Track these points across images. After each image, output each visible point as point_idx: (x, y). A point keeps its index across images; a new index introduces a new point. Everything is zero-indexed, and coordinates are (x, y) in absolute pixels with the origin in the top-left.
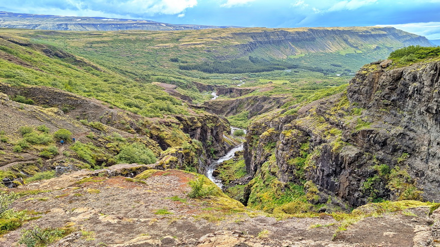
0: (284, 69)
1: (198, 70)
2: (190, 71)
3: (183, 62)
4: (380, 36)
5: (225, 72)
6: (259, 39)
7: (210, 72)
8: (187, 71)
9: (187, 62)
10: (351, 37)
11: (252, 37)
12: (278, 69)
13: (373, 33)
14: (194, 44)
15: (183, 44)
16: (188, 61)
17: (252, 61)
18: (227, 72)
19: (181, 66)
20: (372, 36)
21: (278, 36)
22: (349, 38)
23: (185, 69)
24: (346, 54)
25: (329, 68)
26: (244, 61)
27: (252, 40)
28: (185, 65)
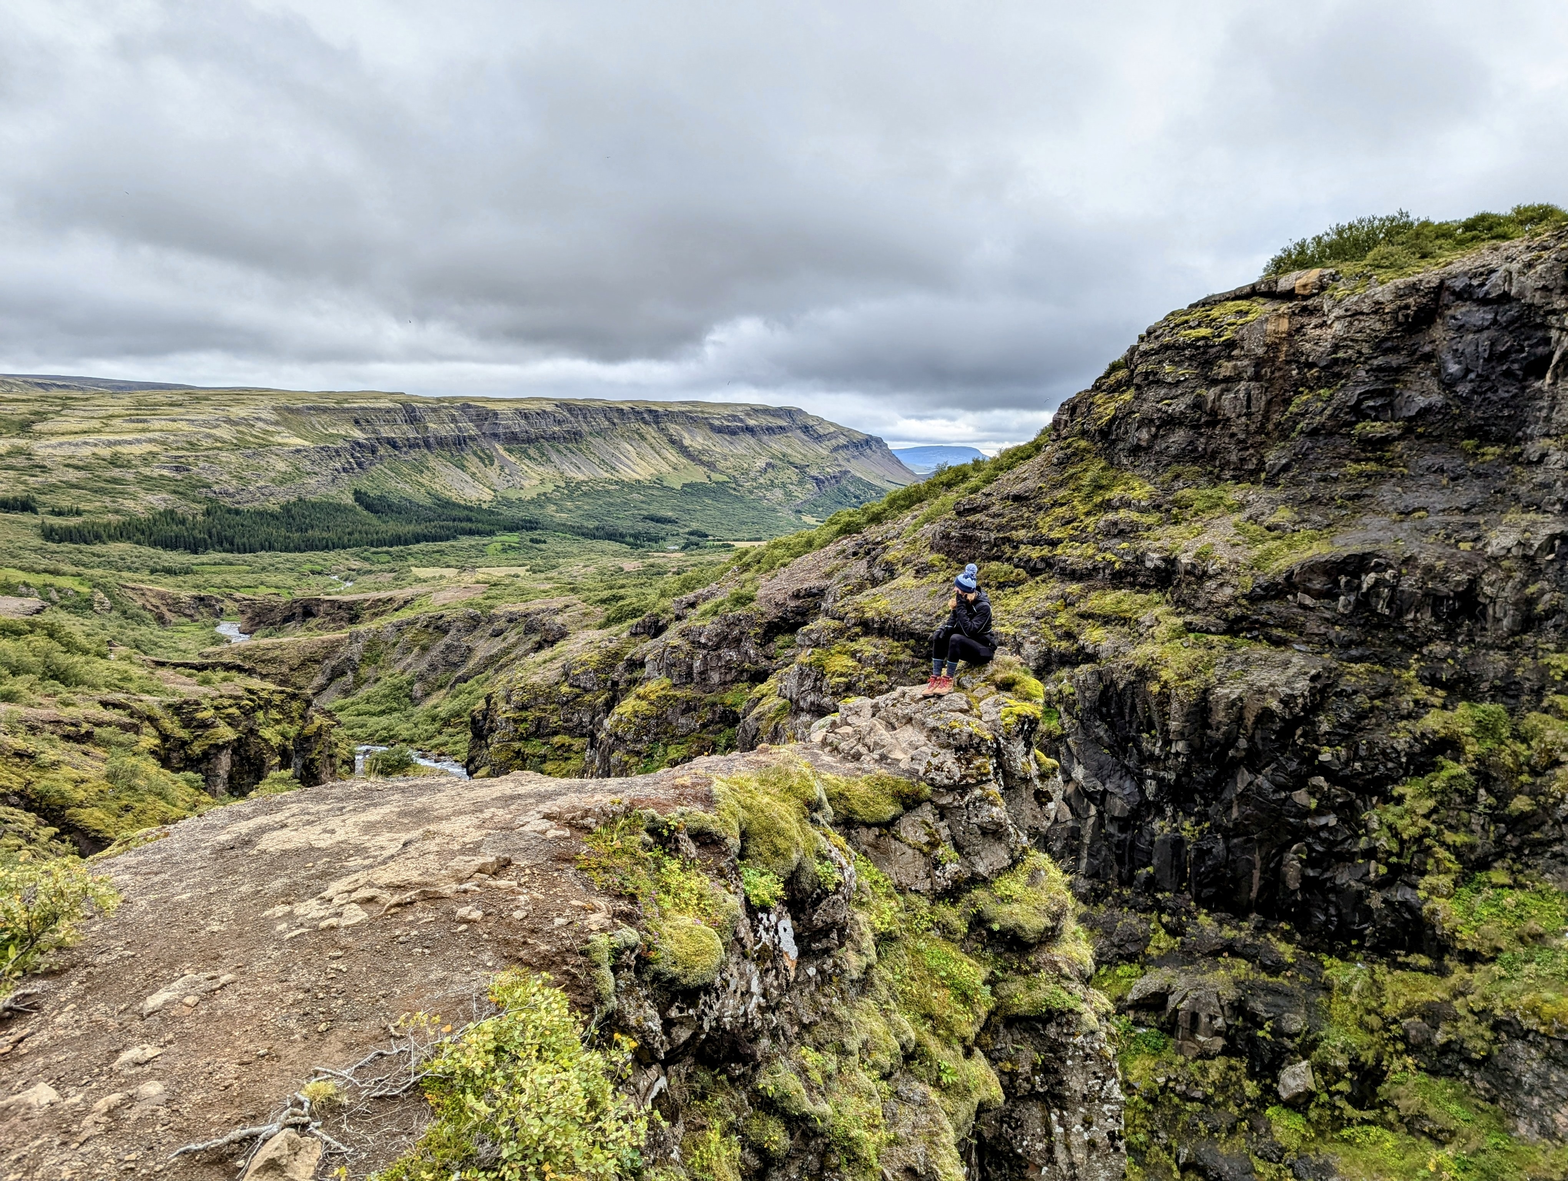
0: (491, 533)
1: (138, 543)
2: (98, 548)
3: (60, 514)
4: (770, 430)
5: (263, 548)
6: (386, 432)
7: (194, 547)
8: (83, 547)
9: (78, 513)
10: (689, 432)
11: (357, 422)
12: (471, 533)
13: (752, 422)
14: (110, 444)
15: (54, 441)
16: (82, 506)
17: (369, 507)
18: (271, 548)
19: (52, 529)
20: (750, 430)
21: (454, 420)
22: (686, 435)
23: (71, 541)
24: (685, 485)
25: (641, 527)
26: (339, 508)
27: (358, 434)
28: (73, 522)
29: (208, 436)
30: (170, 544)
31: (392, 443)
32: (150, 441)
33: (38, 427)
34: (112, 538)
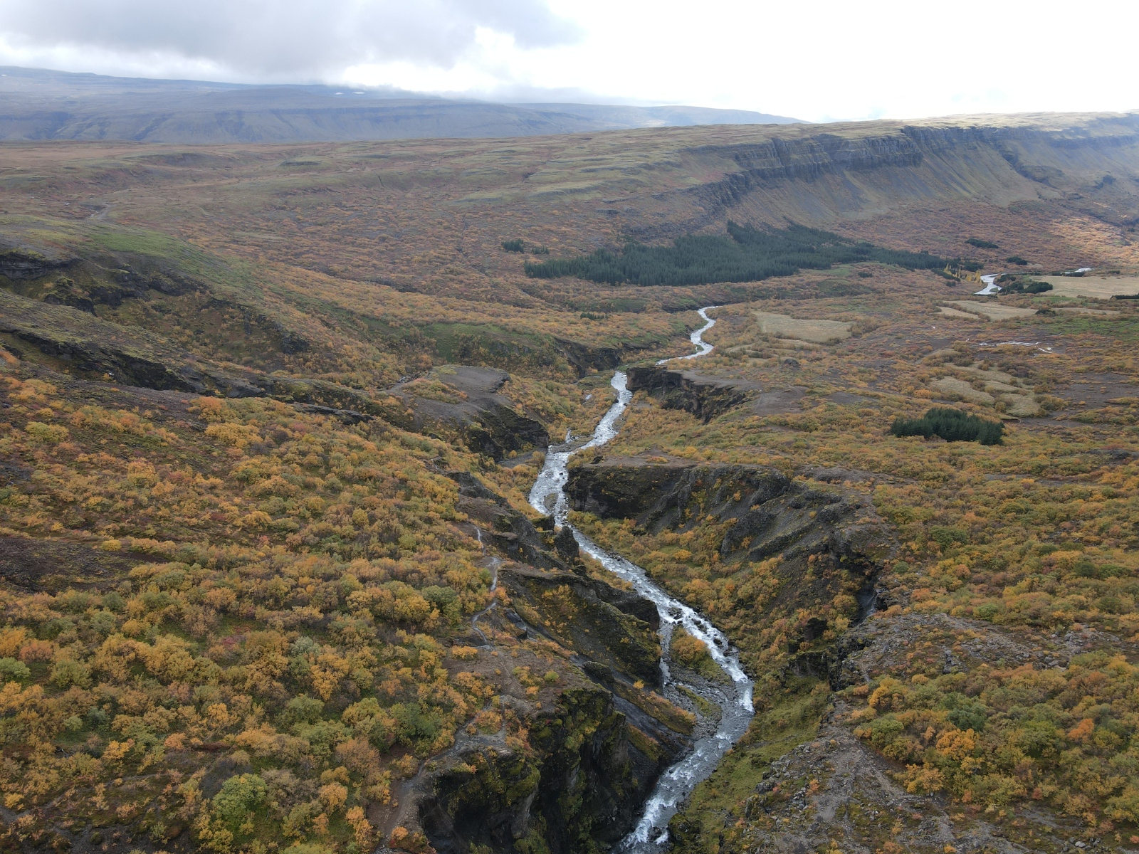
0: (827, 266)
1: (580, 278)
2: (555, 283)
3: (537, 253)
5: (656, 282)
6: (758, 165)
8: (547, 282)
9: (547, 253)
11: (738, 159)
12: (811, 265)
13: (1094, 134)
14: (572, 192)
15: (540, 190)
16: (550, 247)
17: (737, 238)
18: (662, 282)
19: (530, 267)
23: (540, 277)
25: (962, 252)
26: (714, 241)
27: (735, 168)
28: (543, 260)
29: (633, 181)
30: (599, 279)
31: (762, 174)
32: (596, 188)
33: (531, 178)
34: (565, 273)
